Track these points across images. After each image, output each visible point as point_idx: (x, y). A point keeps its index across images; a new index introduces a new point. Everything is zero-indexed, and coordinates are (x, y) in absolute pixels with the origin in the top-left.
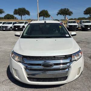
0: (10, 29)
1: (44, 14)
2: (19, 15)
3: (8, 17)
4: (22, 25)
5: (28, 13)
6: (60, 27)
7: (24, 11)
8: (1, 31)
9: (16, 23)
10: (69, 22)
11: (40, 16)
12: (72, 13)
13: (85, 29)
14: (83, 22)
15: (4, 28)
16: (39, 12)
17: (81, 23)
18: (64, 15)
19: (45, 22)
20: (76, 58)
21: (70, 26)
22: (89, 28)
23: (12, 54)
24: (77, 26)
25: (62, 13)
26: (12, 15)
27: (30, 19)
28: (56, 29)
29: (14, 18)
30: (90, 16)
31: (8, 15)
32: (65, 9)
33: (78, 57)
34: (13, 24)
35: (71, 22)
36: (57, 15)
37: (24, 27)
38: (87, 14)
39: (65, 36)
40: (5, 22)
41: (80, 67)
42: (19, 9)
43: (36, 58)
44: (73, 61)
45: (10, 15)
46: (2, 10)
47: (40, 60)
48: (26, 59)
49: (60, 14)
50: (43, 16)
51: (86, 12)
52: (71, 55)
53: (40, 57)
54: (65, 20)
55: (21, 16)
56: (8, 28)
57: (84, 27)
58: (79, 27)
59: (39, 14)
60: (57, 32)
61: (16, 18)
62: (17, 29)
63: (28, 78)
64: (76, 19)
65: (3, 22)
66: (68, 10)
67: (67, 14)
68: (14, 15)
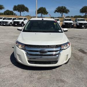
0: (10, 24)
1: (42, 11)
2: (19, 11)
3: (8, 13)
4: (21, 21)
5: (27, 10)
6: (55, 24)
7: (23, 8)
8: (2, 26)
9: (15, 19)
10: (65, 20)
11: (38, 13)
12: (68, 11)
13: (79, 26)
14: (78, 20)
15: (5, 23)
16: (37, 9)
17: (76, 21)
18: (61, 13)
19: (43, 19)
20: (65, 48)
21: (65, 23)
22: (83, 26)
23: (16, 43)
24: (72, 23)
25: (59, 11)
26: (12, 11)
27: (28, 16)
28: (52, 25)
29: (14, 14)
30: (86, 14)
31: (8, 11)
32: (63, 7)
33: (67, 47)
34: (13, 20)
35: (67, 20)
36: (55, 12)
37: (23, 23)
38: (83, 13)
39: (58, 31)
40: (5, 18)
41: (68, 55)
42: (19, 5)
43: (35, 46)
44: (63, 50)
45: (10, 11)
46: (2, 6)
47: (38, 48)
48: (27, 47)
49: (58, 12)
50: (41, 13)
51: (82, 11)
52: (61, 45)
53: (38, 46)
54: (62, 17)
55: (20, 13)
56: (8, 23)
57: (78, 24)
58: (74, 25)
59: (37, 11)
60: (52, 28)
61: (15, 14)
62: (16, 24)
63: (28, 61)
64: (73, 17)
65: (3, 17)
66: (65, 8)
67: (64, 12)
68: (13, 11)
